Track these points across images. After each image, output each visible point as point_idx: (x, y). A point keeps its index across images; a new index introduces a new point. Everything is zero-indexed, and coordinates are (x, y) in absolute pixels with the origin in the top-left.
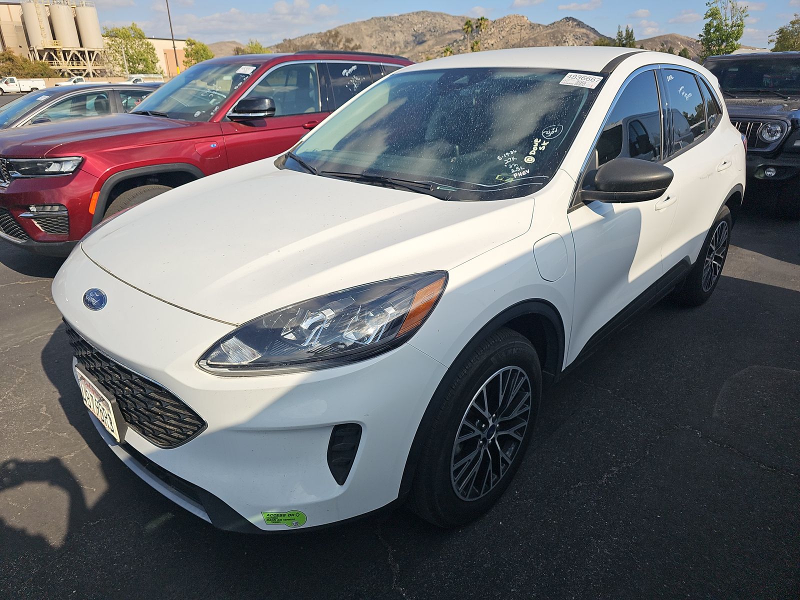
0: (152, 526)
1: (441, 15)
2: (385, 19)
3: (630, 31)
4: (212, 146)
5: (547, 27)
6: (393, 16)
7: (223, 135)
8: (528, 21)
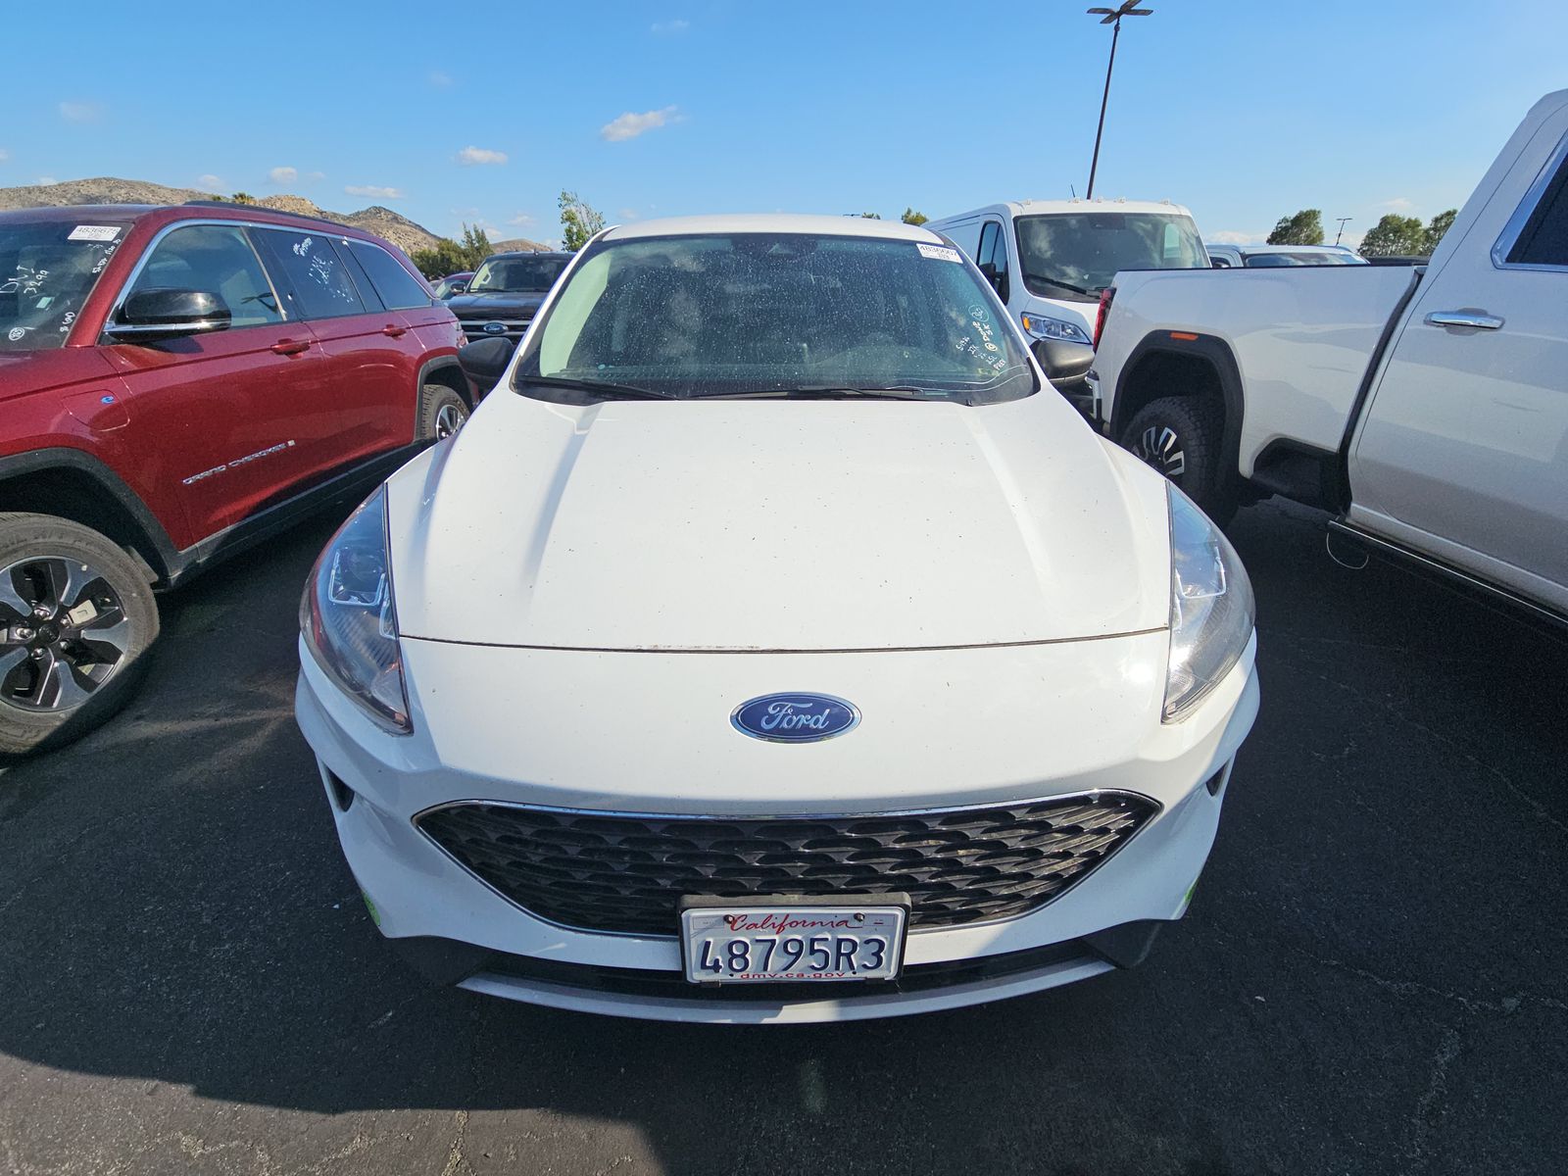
0: (815, 1102)
1: (145, 186)
2: (29, 191)
3: (480, 231)
4: (104, 400)
5: (348, 218)
6: (44, 185)
7: (119, 375)
8: (314, 207)
